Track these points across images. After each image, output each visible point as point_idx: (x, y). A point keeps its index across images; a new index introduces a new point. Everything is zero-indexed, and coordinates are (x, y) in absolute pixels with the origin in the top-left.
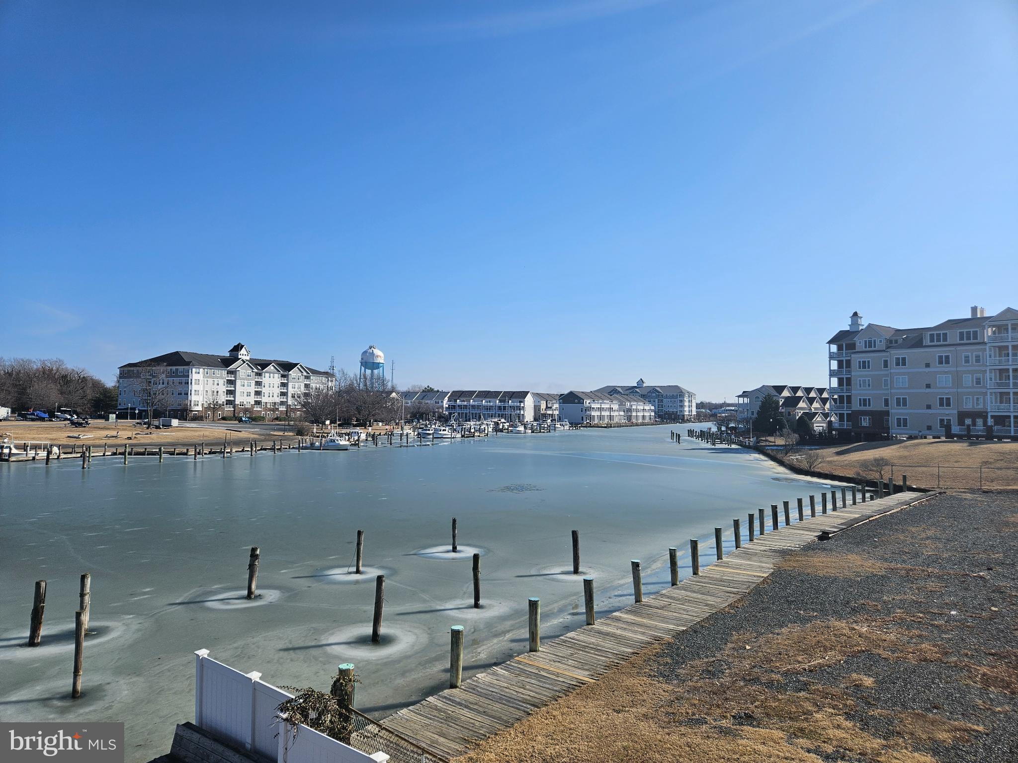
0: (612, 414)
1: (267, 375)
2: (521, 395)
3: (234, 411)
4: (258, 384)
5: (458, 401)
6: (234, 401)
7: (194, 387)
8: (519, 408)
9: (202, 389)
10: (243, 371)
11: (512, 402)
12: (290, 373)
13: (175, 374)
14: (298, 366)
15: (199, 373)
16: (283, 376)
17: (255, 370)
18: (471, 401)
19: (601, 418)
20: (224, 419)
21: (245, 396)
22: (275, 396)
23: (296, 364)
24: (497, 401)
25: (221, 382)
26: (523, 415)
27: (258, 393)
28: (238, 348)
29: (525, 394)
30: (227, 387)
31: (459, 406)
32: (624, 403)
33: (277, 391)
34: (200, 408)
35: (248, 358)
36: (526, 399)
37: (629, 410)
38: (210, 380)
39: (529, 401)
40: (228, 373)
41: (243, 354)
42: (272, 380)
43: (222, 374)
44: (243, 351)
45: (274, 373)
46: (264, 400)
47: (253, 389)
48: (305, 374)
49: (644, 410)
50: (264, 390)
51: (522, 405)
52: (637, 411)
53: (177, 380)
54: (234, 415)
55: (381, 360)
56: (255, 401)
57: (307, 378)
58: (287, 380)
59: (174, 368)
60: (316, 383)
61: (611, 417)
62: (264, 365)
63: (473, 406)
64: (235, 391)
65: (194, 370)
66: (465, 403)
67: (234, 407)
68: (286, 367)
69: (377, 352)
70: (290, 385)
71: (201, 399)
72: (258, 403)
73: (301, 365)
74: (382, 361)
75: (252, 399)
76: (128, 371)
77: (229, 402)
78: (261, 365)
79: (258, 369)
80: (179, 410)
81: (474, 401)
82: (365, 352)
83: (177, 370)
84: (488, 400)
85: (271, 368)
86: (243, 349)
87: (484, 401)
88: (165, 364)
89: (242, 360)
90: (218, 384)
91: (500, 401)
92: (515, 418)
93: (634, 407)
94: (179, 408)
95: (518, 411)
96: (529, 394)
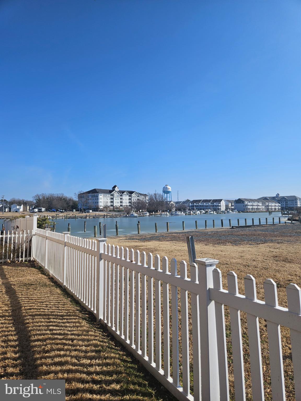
0: (258, 207)
1: (124, 196)
2: (220, 201)
3: (113, 208)
4: (121, 199)
5: (195, 204)
6: (113, 205)
7: (100, 200)
8: (218, 206)
9: (102, 201)
10: (116, 194)
11: (216, 203)
12: (132, 195)
13: (94, 196)
14: (135, 192)
15: (101, 195)
16: (129, 196)
17: (120, 194)
18: (200, 203)
20: (110, 211)
21: (117, 203)
22: (127, 203)
23: (134, 192)
24: (210, 203)
25: (109, 198)
26: (220, 208)
27: (121, 202)
28: (115, 187)
29: (221, 200)
30: (111, 200)
31: (195, 206)
32: (265, 203)
33: (128, 201)
34: (102, 207)
35: (118, 190)
36: (221, 202)
37: (268, 206)
38: (105, 198)
39: (223, 204)
40: (111, 195)
41: (117, 189)
42: (126, 198)
43: (109, 196)
44: (116, 188)
45: (126, 195)
46: (124, 204)
47: (119, 201)
48: (137, 195)
49: (275, 206)
50: (123, 201)
51: (220, 205)
52: (271, 206)
53: (95, 198)
54: (113, 210)
56: (120, 205)
57: (138, 196)
58: (131, 197)
59: (94, 194)
60: (141, 198)
62: (123, 192)
63: (201, 206)
64: (113, 201)
65: (100, 195)
66: (198, 204)
67: (113, 207)
68: (131, 193)
69: (168, 187)
70: (132, 199)
71: (102, 204)
72: (121, 205)
73: (136, 192)
74: (171, 191)
75: (119, 204)
76: (81, 196)
77: (112, 205)
78: (122, 192)
79: (121, 194)
80: (96, 208)
81: (201, 203)
82: (164, 187)
83: (95, 195)
84: (206, 203)
85: (125, 193)
86: (117, 187)
87: (205, 204)
88: (91, 193)
89: (116, 191)
90: (108, 199)
91: (211, 203)
92: (216, 209)
93: (270, 205)
94: (96, 207)
95: (218, 207)
96: (223, 200)
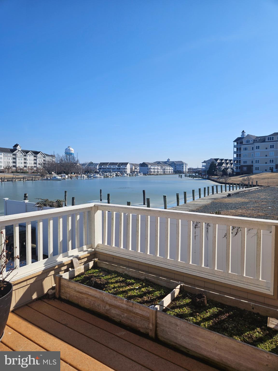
0: (158, 171)
1: (28, 156)
2: (126, 164)
4: (25, 159)
5: (102, 166)
6: (16, 165)
9: (3, 161)
10: (19, 154)
11: (122, 166)
12: (37, 155)
14: (40, 153)
15: (1, 155)
16: (35, 156)
17: (24, 154)
18: (107, 166)
19: (154, 172)
20: (12, 172)
21: (20, 164)
22: (32, 164)
24: (117, 166)
25: (10, 158)
26: (126, 171)
27: (25, 163)
28: (16, 145)
29: (127, 164)
30: (13, 160)
31: (103, 168)
32: (163, 167)
33: (33, 162)
34: (3, 168)
35: (21, 149)
37: (164, 169)
38: (6, 158)
39: (128, 166)
40: (13, 155)
41: (19, 148)
42: (30, 159)
43: (10, 156)
45: (31, 155)
46: (28, 165)
47: (23, 161)
48: (43, 156)
49: (170, 169)
50: (27, 162)
51: (126, 167)
52: (167, 169)
54: (16, 171)
55: (73, 152)
56: (24, 166)
57: (44, 157)
58: (36, 158)
60: (47, 159)
61: (158, 172)
62: (27, 152)
63: (108, 168)
64: (16, 162)
66: (105, 167)
67: (16, 168)
68: (36, 153)
69: (71, 149)
70: (38, 160)
71: (3, 165)
72: (25, 166)
73: (41, 152)
77: (14, 166)
81: (108, 166)
82: (66, 149)
84: (113, 166)
85: (30, 153)
86: (19, 146)
87: (112, 166)
89: (18, 150)
91: (118, 166)
92: (123, 172)
95: (125, 170)
96: (128, 164)
